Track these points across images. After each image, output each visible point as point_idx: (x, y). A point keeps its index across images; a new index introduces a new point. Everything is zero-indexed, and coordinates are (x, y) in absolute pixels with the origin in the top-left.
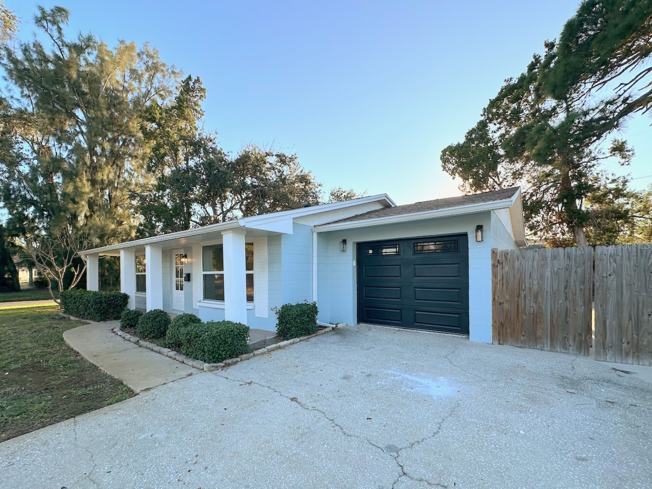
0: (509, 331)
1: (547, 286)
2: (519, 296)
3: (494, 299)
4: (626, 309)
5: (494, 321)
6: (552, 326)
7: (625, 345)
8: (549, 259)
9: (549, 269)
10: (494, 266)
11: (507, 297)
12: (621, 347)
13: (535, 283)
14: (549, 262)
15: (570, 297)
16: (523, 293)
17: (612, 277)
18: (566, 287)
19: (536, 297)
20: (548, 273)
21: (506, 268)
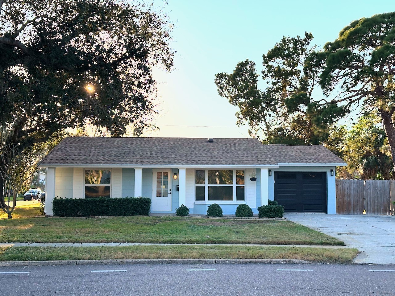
0: (341, 209)
1: (352, 192)
2: (344, 196)
3: (336, 198)
4: (372, 199)
5: (337, 206)
6: (354, 206)
7: (372, 210)
8: (353, 183)
9: (353, 187)
10: (336, 185)
11: (340, 197)
12: (371, 210)
13: (349, 191)
14: (353, 184)
15: (358, 196)
16: (345, 195)
17: (369, 189)
18: (357, 193)
19: (349, 196)
20: (352, 188)
21: (340, 186)
